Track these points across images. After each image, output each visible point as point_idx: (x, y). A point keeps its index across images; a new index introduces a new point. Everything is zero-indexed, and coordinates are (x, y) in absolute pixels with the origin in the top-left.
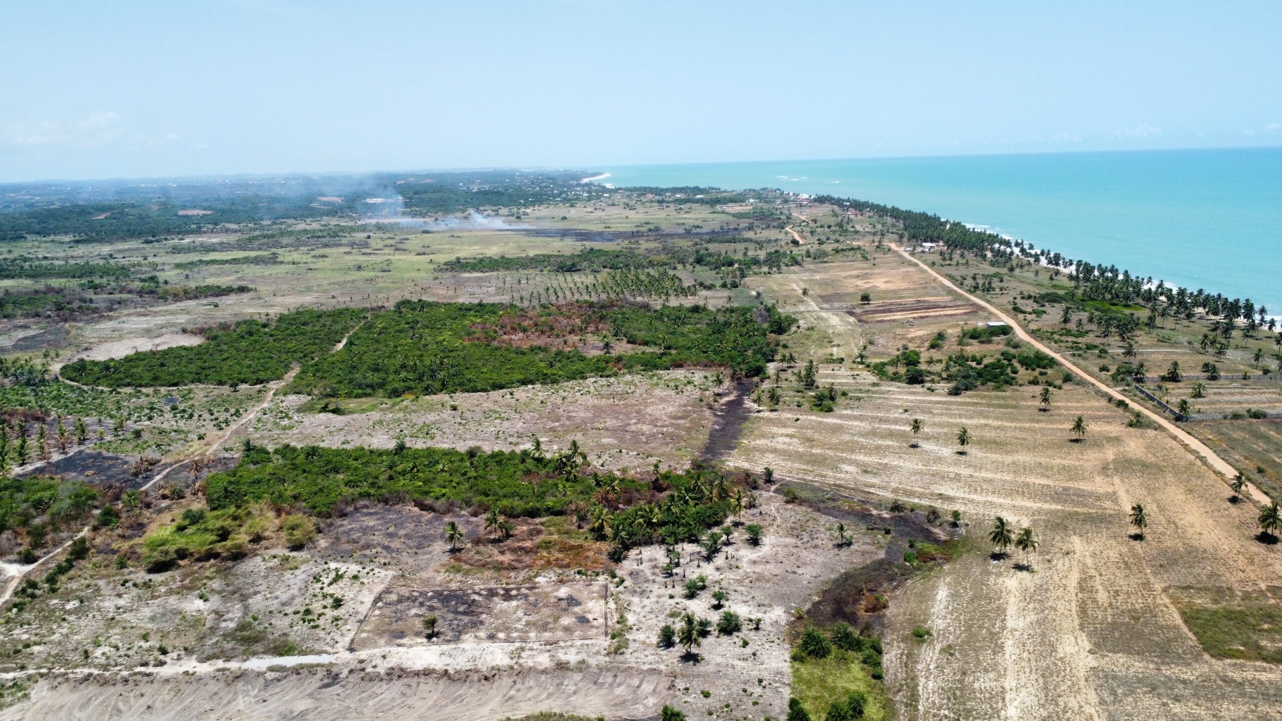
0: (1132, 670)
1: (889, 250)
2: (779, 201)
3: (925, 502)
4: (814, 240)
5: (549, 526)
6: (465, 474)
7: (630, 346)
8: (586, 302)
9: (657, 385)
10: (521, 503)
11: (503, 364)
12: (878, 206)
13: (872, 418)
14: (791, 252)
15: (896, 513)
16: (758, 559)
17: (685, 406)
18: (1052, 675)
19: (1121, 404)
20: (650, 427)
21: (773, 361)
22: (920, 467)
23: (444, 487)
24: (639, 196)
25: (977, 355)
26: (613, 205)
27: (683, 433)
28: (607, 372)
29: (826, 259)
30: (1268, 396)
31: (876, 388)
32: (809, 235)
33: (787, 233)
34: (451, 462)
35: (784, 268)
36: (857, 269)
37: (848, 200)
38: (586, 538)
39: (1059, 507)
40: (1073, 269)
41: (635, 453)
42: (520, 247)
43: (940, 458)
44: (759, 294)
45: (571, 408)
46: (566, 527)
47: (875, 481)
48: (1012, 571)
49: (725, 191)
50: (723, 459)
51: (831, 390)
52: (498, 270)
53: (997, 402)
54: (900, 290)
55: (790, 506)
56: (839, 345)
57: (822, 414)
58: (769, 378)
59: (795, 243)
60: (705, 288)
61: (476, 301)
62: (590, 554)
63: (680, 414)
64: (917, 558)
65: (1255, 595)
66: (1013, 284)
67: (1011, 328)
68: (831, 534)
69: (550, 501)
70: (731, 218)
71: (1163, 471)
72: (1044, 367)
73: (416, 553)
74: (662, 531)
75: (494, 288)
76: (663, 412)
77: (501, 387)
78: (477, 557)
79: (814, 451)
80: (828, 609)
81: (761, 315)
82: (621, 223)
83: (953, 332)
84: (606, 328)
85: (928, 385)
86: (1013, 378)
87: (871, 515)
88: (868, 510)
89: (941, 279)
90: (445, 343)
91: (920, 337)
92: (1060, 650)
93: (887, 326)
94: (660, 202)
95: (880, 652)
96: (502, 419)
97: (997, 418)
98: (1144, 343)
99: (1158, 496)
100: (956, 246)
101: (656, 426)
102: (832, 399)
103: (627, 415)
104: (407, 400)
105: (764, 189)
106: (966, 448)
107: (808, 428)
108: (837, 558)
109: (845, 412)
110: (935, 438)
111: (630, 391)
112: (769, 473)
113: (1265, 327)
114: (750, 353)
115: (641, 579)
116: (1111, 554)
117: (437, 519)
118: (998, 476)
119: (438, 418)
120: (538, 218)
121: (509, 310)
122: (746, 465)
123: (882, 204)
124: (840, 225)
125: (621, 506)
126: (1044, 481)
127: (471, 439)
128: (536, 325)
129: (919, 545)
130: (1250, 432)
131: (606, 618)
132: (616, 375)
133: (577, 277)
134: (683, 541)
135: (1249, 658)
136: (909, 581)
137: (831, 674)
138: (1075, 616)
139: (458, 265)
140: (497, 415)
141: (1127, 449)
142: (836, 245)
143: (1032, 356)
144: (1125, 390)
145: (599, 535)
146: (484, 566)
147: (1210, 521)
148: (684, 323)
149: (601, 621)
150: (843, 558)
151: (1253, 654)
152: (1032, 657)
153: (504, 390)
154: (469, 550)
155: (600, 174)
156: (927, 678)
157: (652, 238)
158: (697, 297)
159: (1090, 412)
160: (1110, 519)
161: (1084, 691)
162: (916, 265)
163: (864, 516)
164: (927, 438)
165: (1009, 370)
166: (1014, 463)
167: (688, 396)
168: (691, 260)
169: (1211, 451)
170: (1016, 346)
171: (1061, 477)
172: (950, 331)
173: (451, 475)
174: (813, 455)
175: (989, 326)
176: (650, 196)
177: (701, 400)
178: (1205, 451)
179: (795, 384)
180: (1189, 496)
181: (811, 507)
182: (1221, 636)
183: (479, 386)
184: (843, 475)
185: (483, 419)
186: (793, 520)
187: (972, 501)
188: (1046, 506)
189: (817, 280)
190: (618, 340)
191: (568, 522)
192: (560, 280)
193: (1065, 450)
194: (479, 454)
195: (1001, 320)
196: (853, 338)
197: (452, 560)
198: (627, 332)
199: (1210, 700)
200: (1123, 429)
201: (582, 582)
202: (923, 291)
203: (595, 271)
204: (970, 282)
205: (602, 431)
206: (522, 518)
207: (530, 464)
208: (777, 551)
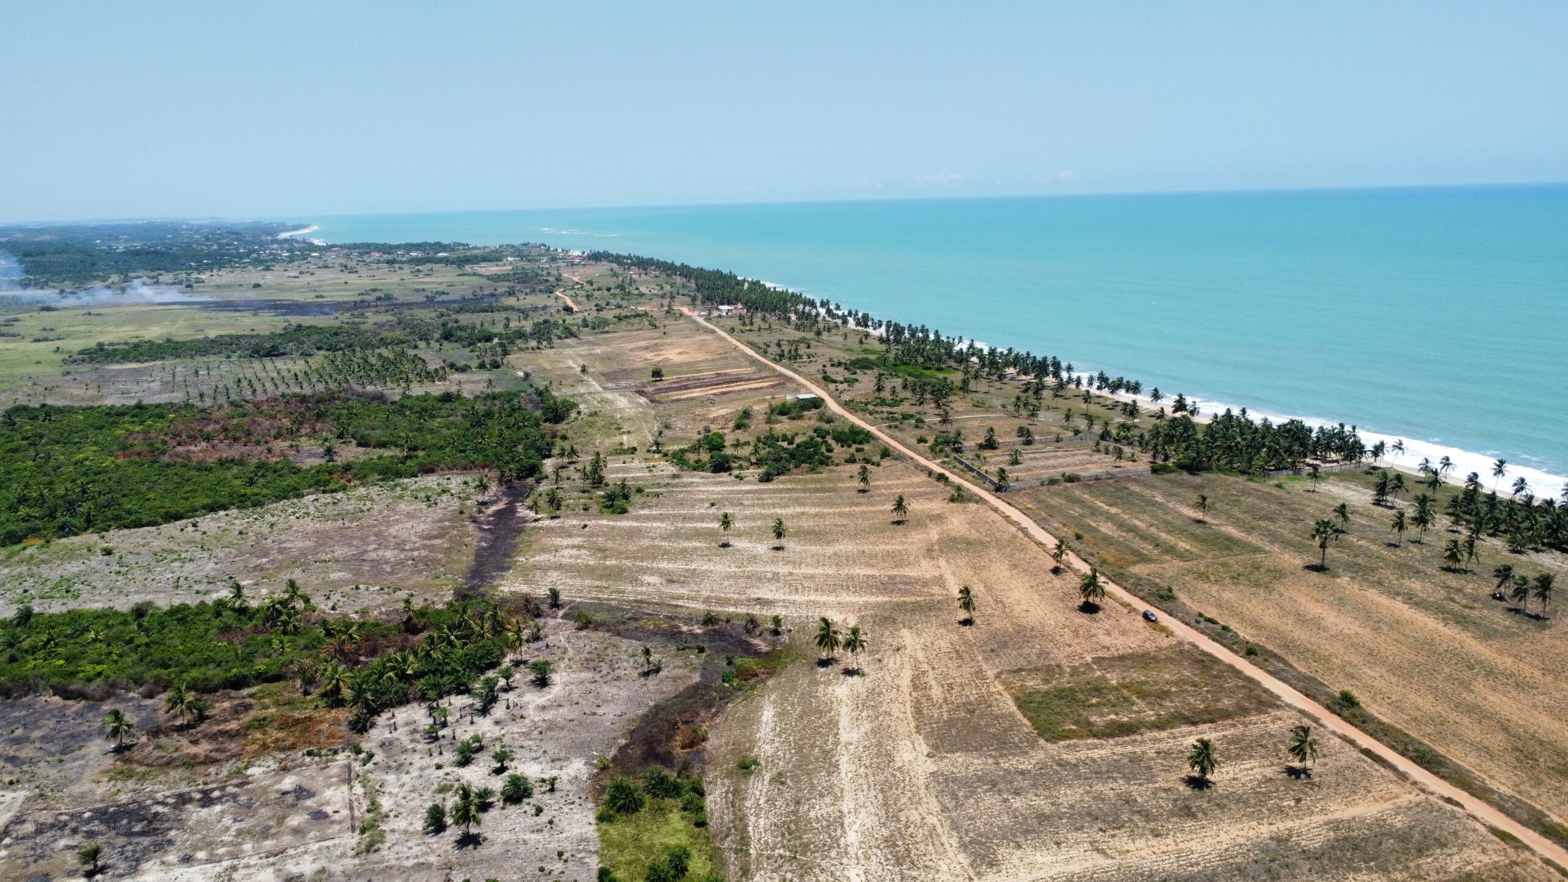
0: (972, 768)
1: (681, 315)
2: (545, 259)
3: (742, 610)
4: (592, 305)
5: (262, 698)
6: (131, 641)
7: (361, 450)
8: (295, 395)
9: (401, 497)
10: (218, 671)
11: (179, 485)
12: (664, 264)
13: (674, 516)
14: (564, 321)
15: (710, 627)
16: (548, 703)
17: (441, 521)
18: (891, 788)
19: (941, 477)
20: (396, 552)
21: (549, 456)
22: (734, 569)
23: (99, 663)
24: (361, 254)
25: (788, 433)
26: (326, 267)
27: (441, 556)
28: (332, 486)
29: (607, 329)
30: (1080, 458)
31: (677, 480)
32: (584, 299)
33: (557, 298)
34: (108, 627)
35: (556, 341)
36: (645, 339)
37: (629, 257)
38: (317, 707)
39: (886, 599)
40: (882, 331)
41: (377, 588)
42: (194, 326)
43: (755, 557)
44: (527, 375)
45: (283, 537)
46: (286, 695)
47: (683, 591)
48: (842, 677)
49: (475, 248)
50: (495, 583)
51: (624, 486)
52: (163, 358)
53: (813, 486)
54: (697, 362)
55: (583, 633)
56: (629, 432)
57: (614, 517)
58: (547, 477)
59: (568, 310)
60: (457, 370)
61: (133, 403)
62: (324, 726)
63: (435, 532)
64: (737, 677)
65: (1082, 669)
66: (821, 350)
67: (823, 400)
68: (635, 661)
69: (261, 664)
70: (485, 281)
71: (987, 547)
72: (861, 443)
73: (61, 761)
74: (420, 684)
75: (158, 383)
76: (412, 532)
77: (178, 517)
78: (156, 753)
79: (608, 563)
80: (637, 752)
81: (531, 401)
82: (339, 290)
83: (759, 408)
84: (327, 429)
85: (736, 472)
86: (829, 458)
87: (681, 633)
88: (677, 627)
89: (742, 347)
90: (87, 463)
91: (723, 417)
92: (897, 759)
93: (684, 405)
94: (388, 262)
95: (702, 794)
96: (183, 561)
97: (814, 505)
98: (960, 409)
99: (984, 574)
100: (757, 309)
101: (404, 550)
102: (626, 497)
103: (364, 539)
104: (32, 547)
105: (525, 245)
106: (783, 542)
107: (598, 536)
108: (645, 689)
109: (642, 512)
110: (748, 533)
111: (365, 508)
112: (554, 594)
113: (1073, 386)
114: (520, 448)
115: (396, 750)
116: (942, 644)
117: (90, 708)
118: (819, 571)
119: (83, 567)
120: (218, 286)
121: (183, 412)
122: (525, 589)
123: (670, 261)
124: (621, 287)
125: (362, 658)
126: (869, 571)
127: (136, 592)
128: (226, 430)
129: (738, 661)
130: (1066, 497)
131: (351, 808)
132: (344, 488)
133: (280, 363)
134: (449, 693)
135: (1081, 737)
136: (729, 705)
137: (646, 830)
138: (910, 718)
139: (101, 354)
140: (175, 556)
141: (950, 526)
142: (617, 312)
143: (847, 430)
144: (944, 462)
145: (334, 699)
146: (168, 764)
147: (1036, 596)
148: (432, 417)
149: (345, 812)
150: (652, 688)
151: (1085, 732)
152: (869, 771)
153: (184, 521)
154: (144, 746)
155: (305, 227)
156: (757, 815)
157: (383, 309)
158: (448, 383)
159: (911, 490)
160: (939, 605)
161: (925, 800)
162: (713, 332)
163: (673, 635)
164: (739, 535)
165: (823, 449)
166: (836, 554)
167: (444, 508)
168: (436, 336)
169: (1031, 521)
170: (829, 421)
171: (886, 565)
172: (756, 408)
173: (109, 645)
174: (607, 567)
175: (799, 399)
176: (376, 255)
177: (461, 512)
178: (1026, 522)
179: (579, 483)
180: (1014, 572)
181: (608, 631)
182: (1053, 718)
183: (145, 519)
184: (644, 589)
185: (153, 563)
186: (588, 649)
187: (794, 603)
188: (873, 599)
189: (598, 354)
190: (344, 442)
191: (290, 689)
192: (256, 368)
193: (888, 534)
194: (150, 611)
195: (811, 392)
196: (646, 422)
197: (118, 763)
198: (356, 432)
199: (1048, 788)
200: (945, 505)
201: (314, 766)
202: (723, 362)
203: (306, 355)
204: (774, 349)
205: (330, 564)
206: (221, 691)
207: (228, 617)
208: (571, 690)
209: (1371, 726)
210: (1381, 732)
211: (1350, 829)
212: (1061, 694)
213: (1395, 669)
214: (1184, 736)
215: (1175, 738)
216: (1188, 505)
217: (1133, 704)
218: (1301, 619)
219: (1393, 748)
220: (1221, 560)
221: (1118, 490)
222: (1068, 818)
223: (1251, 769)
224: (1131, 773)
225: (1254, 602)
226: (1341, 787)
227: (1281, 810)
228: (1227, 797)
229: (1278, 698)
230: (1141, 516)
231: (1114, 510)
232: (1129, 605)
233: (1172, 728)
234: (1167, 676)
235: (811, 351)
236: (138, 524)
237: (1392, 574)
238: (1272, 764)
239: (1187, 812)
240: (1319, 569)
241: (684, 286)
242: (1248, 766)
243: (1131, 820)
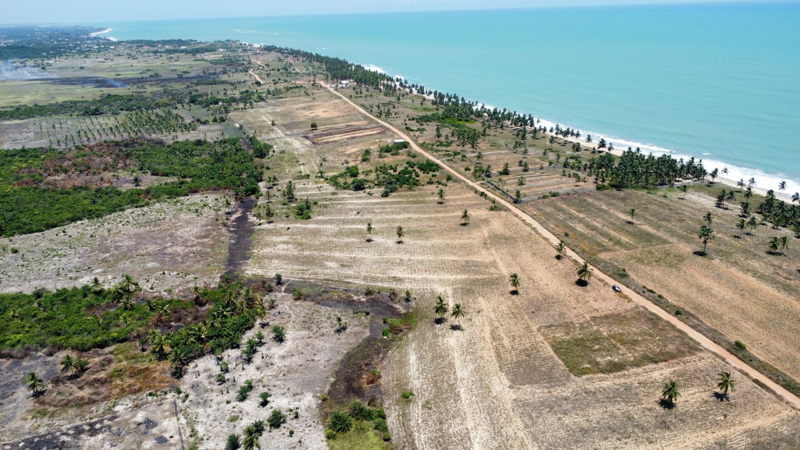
0: (537, 396)
1: (321, 87)
2: (240, 50)
3: (386, 285)
4: (270, 80)
5: (117, 354)
6: (35, 316)
7: (154, 178)
8: (112, 142)
9: (181, 210)
10: (90, 337)
11: (52, 205)
12: (307, 54)
13: (338, 220)
14: (257, 91)
15: (370, 297)
16: (286, 354)
17: (206, 226)
18: (493, 412)
19: (482, 194)
20: (183, 248)
21: (261, 181)
22: (377, 257)
23: (18, 333)
24: (138, 47)
25: (392, 164)
26: (119, 55)
27: (209, 250)
28: (141, 203)
29: (281, 96)
30: (556, 180)
31: (335, 196)
32: (265, 76)
33: (250, 76)
34: (20, 306)
35: (254, 103)
36: (303, 102)
37: (287, 49)
38: (151, 360)
39: (466, 276)
40: (432, 97)
41: (175, 273)
42: (49, 94)
43: (387, 248)
44: (241, 127)
45: (116, 238)
46: (132, 352)
47: (350, 272)
48: (451, 331)
49: (201, 43)
50: (243, 268)
51: (307, 202)
52: (33, 117)
53: (412, 199)
54: (334, 117)
55: (298, 303)
56: (304, 164)
57: (304, 221)
58: (262, 195)
59: (258, 83)
60: (201, 123)
61: (19, 147)
62: (156, 375)
63: (203, 234)
64: (390, 331)
65: (586, 325)
66: (401, 109)
67: (408, 143)
68: (331, 322)
69: (114, 332)
70: (209, 64)
71: (516, 241)
72: (434, 171)
73: (2, 404)
74: (210, 344)
75: (33, 133)
76: (190, 234)
77: (54, 226)
78: (60, 397)
79: (305, 253)
80: (342, 387)
82: (128, 71)
83: (374, 148)
84: (133, 163)
85: (368, 190)
86: (418, 181)
87: (354, 301)
88: (350, 297)
89: (358, 108)
91: (355, 153)
92: (493, 390)
93: (331, 146)
94: (155, 52)
95: (384, 417)
96: (60, 256)
97: (414, 212)
98: (484, 148)
99: (518, 259)
100: (362, 83)
101: (187, 246)
102: (308, 208)
103: (163, 239)
105: (227, 41)
106: (402, 239)
107: (297, 235)
108: (339, 342)
109: (319, 218)
110: (381, 232)
111: (161, 218)
112: (279, 277)
113: (542, 132)
114: (244, 176)
115: (201, 390)
116: (504, 308)
117: (16, 364)
118: (425, 258)
120: (60, 68)
121: (49, 154)
122: (260, 272)
123: (309, 52)
124: (286, 69)
125: (173, 324)
126: (453, 258)
127: (35, 279)
128: (75, 165)
129: (389, 320)
130: (554, 207)
131: (180, 434)
132: (147, 204)
133: (101, 119)
134: (227, 348)
135: (594, 373)
136: (390, 352)
137: (356, 444)
138: (495, 361)
140: (55, 253)
141: (494, 227)
142: (286, 84)
143: (425, 163)
144: (482, 184)
145: (162, 356)
146: (66, 405)
147: (550, 275)
148: (192, 155)
149: (177, 437)
150: (343, 341)
151: (596, 369)
152: (478, 399)
153: (57, 228)
154: (51, 392)
155: (104, 29)
156: (419, 432)
157: (154, 83)
158: (197, 132)
159: (467, 202)
160: (497, 281)
161: (514, 419)
162: (340, 98)
163: (350, 303)
164: (377, 233)
165: (414, 176)
166: (433, 246)
167: (207, 217)
168: (187, 100)
169: (537, 223)
170: (414, 157)
171: (462, 253)
172: (372, 147)
173: (22, 320)
174: (305, 257)
175: (395, 143)
176: (146, 48)
177: (217, 220)
178: (535, 224)
179: (281, 199)
180: (535, 258)
181: (312, 301)
182: (575, 359)
183: (35, 228)
184: (328, 271)
185: (43, 258)
186: (302, 314)
187: (414, 280)
188: (459, 277)
189: (278, 112)
190: (144, 173)
191: (133, 348)
192: (87, 123)
193: (459, 232)
194: (45, 295)
195: (401, 138)
196: (312, 157)
197: (36, 405)
198: (150, 166)
199: (582, 410)
200: (488, 212)
201: (154, 403)
202: (349, 118)
203: (115, 114)
204: (375, 109)
205: (146, 257)
206: (93, 350)
207: (90, 298)
208: (297, 344)
209: (755, 364)
210: (761, 367)
211: (759, 436)
212: (579, 342)
213: (759, 323)
214: (651, 371)
215: (647, 372)
216: (621, 212)
217: (619, 349)
218: (700, 289)
219: (770, 378)
220: (648, 249)
221: (581, 201)
222: (598, 431)
223: (694, 394)
224: (627, 398)
225: (672, 277)
226: (748, 406)
227: (717, 423)
228: (685, 415)
229: (699, 344)
230: (597, 219)
231: (581, 215)
232: (603, 280)
233: (644, 365)
234: (634, 329)
235: (396, 110)
236: (31, 231)
237: (742, 257)
238: (705, 391)
239: (664, 426)
240: (701, 254)
241: (319, 68)
242: (692, 392)
243: (634, 432)
